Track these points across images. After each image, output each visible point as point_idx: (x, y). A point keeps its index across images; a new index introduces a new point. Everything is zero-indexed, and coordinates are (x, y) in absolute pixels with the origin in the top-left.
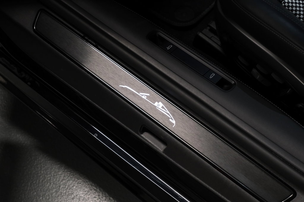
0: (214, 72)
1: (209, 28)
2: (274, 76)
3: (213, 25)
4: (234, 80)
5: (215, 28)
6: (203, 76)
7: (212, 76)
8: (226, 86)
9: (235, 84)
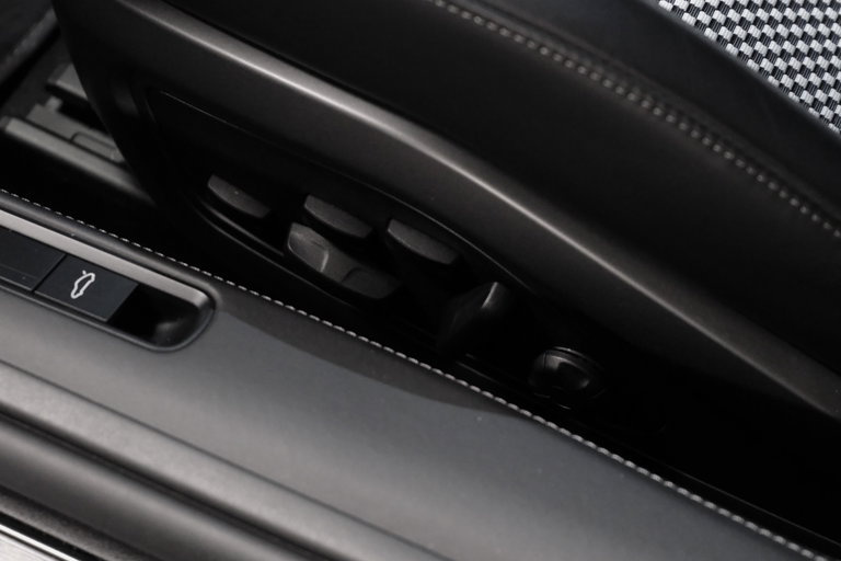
0: (91, 266)
1: (54, 103)
2: (399, 233)
3: (70, 83)
4: (206, 285)
5: (81, 92)
6: (32, 294)
7: (81, 285)
8: (166, 327)
9: (211, 303)
